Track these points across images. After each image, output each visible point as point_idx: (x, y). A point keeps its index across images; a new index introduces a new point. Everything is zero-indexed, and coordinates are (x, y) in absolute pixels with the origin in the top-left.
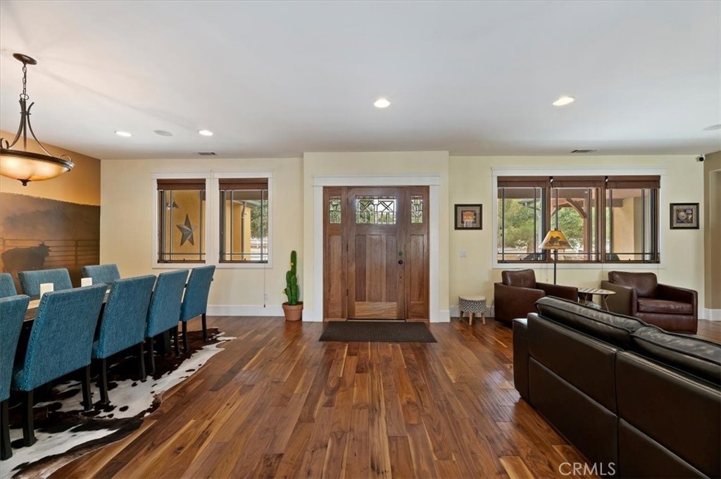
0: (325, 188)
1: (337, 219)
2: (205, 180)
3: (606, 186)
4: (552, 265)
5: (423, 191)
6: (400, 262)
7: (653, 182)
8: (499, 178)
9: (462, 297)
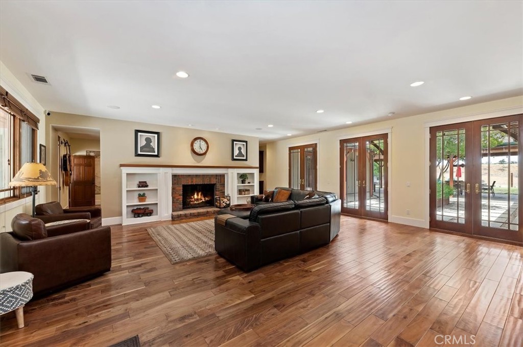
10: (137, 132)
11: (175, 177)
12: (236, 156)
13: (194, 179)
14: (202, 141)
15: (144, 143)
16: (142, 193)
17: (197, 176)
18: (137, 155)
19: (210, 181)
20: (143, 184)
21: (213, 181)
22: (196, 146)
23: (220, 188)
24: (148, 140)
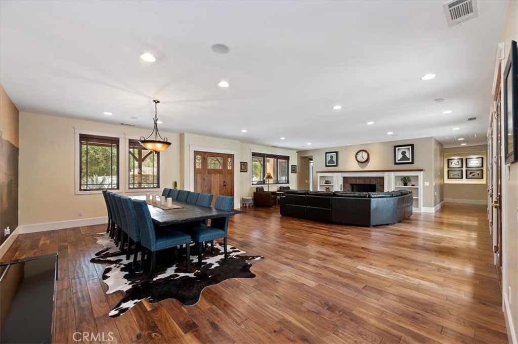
0: (195, 151)
1: (199, 166)
2: (119, 138)
3: (279, 158)
4: (267, 185)
5: (232, 156)
6: (224, 185)
7: (287, 158)
8: (253, 153)
9: (244, 198)
10: (326, 153)
11: (345, 178)
12: (399, 160)
13: (358, 180)
14: (364, 152)
15: (330, 159)
16: (327, 187)
17: (360, 178)
18: (327, 166)
19: (370, 182)
20: (327, 182)
21: (373, 182)
22: (359, 157)
23: (380, 189)
24: (332, 157)
